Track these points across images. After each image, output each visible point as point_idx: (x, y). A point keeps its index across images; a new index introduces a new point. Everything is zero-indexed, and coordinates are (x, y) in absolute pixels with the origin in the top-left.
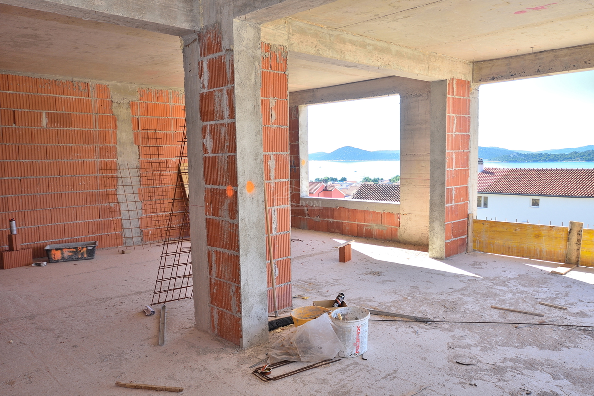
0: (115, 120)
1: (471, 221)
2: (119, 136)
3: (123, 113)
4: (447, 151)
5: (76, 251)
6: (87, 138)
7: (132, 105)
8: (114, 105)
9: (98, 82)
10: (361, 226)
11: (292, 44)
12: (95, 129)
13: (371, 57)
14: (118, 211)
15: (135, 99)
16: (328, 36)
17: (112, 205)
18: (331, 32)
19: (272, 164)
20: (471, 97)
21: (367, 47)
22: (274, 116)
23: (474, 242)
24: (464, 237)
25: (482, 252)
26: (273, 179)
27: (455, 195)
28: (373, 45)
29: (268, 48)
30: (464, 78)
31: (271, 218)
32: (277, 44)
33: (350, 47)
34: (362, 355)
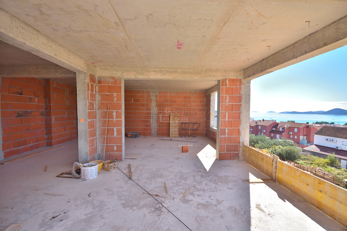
0: (151, 100)
1: (241, 145)
2: (152, 105)
3: (153, 98)
4: (221, 112)
5: (132, 135)
6: (143, 105)
7: (156, 96)
8: (151, 96)
9: (147, 90)
11: (123, 76)
12: (145, 103)
13: (165, 75)
14: (150, 126)
15: (157, 94)
17: (149, 124)
18: (142, 69)
19: (114, 114)
20: (242, 86)
21: (163, 72)
22: (115, 99)
23: (244, 156)
24: (236, 152)
25: (246, 162)
26: (115, 119)
27: (228, 132)
28: (166, 71)
29: (113, 78)
30: (236, 78)
31: (114, 131)
32: (117, 76)
33: (153, 73)
34: (86, 180)
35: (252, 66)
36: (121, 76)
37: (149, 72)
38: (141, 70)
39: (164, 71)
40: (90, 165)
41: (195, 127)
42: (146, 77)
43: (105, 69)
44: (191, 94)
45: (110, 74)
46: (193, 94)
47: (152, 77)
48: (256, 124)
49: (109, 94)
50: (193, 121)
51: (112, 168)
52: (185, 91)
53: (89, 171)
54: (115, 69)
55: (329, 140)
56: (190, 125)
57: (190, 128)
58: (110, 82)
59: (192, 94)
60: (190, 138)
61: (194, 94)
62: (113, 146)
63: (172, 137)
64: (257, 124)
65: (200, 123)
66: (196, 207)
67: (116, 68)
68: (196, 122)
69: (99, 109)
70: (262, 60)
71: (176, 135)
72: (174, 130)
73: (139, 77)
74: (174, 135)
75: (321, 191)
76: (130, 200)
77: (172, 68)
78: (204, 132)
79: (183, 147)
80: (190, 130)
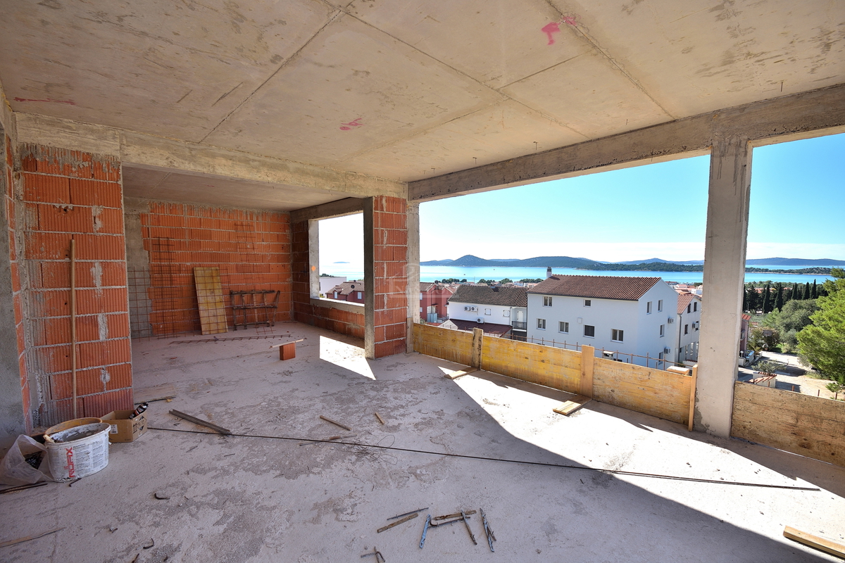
1: (409, 324)
4: (374, 261)
7: (142, 216)
10: (345, 325)
11: (127, 155)
13: (258, 172)
15: (145, 211)
16: (188, 150)
18: (192, 146)
19: (97, 271)
20: (407, 213)
21: (251, 162)
22: (99, 224)
23: (414, 343)
24: (402, 339)
25: (420, 353)
26: (99, 287)
27: (388, 301)
28: (259, 161)
29: (88, 157)
30: (397, 197)
31: (96, 325)
32: (102, 153)
33: (223, 161)
34: (79, 479)
35: (429, 179)
36: (118, 154)
37: (214, 156)
38: (189, 148)
39: (254, 160)
40: (70, 435)
41: (268, 300)
42: (205, 170)
43: (51, 124)
44: (252, 219)
45: (76, 143)
46: (257, 219)
47: (223, 172)
48: (353, 290)
49: (70, 206)
50: (260, 286)
51: (138, 430)
52: (234, 208)
53: (90, 449)
54: (92, 131)
55: (468, 309)
56: (254, 297)
57: (255, 305)
58: (73, 169)
59: (255, 218)
60: (261, 329)
61: (260, 219)
62: (98, 373)
63: (208, 333)
64: (355, 289)
65: (279, 292)
66: (416, 429)
67: (99, 127)
68: (268, 289)
69: (27, 257)
70: (450, 174)
71: (220, 327)
72: (212, 312)
73: (182, 167)
74: (213, 327)
75: (543, 361)
76: (287, 463)
77: (274, 158)
78: (289, 312)
79: (284, 348)
80: (256, 310)
